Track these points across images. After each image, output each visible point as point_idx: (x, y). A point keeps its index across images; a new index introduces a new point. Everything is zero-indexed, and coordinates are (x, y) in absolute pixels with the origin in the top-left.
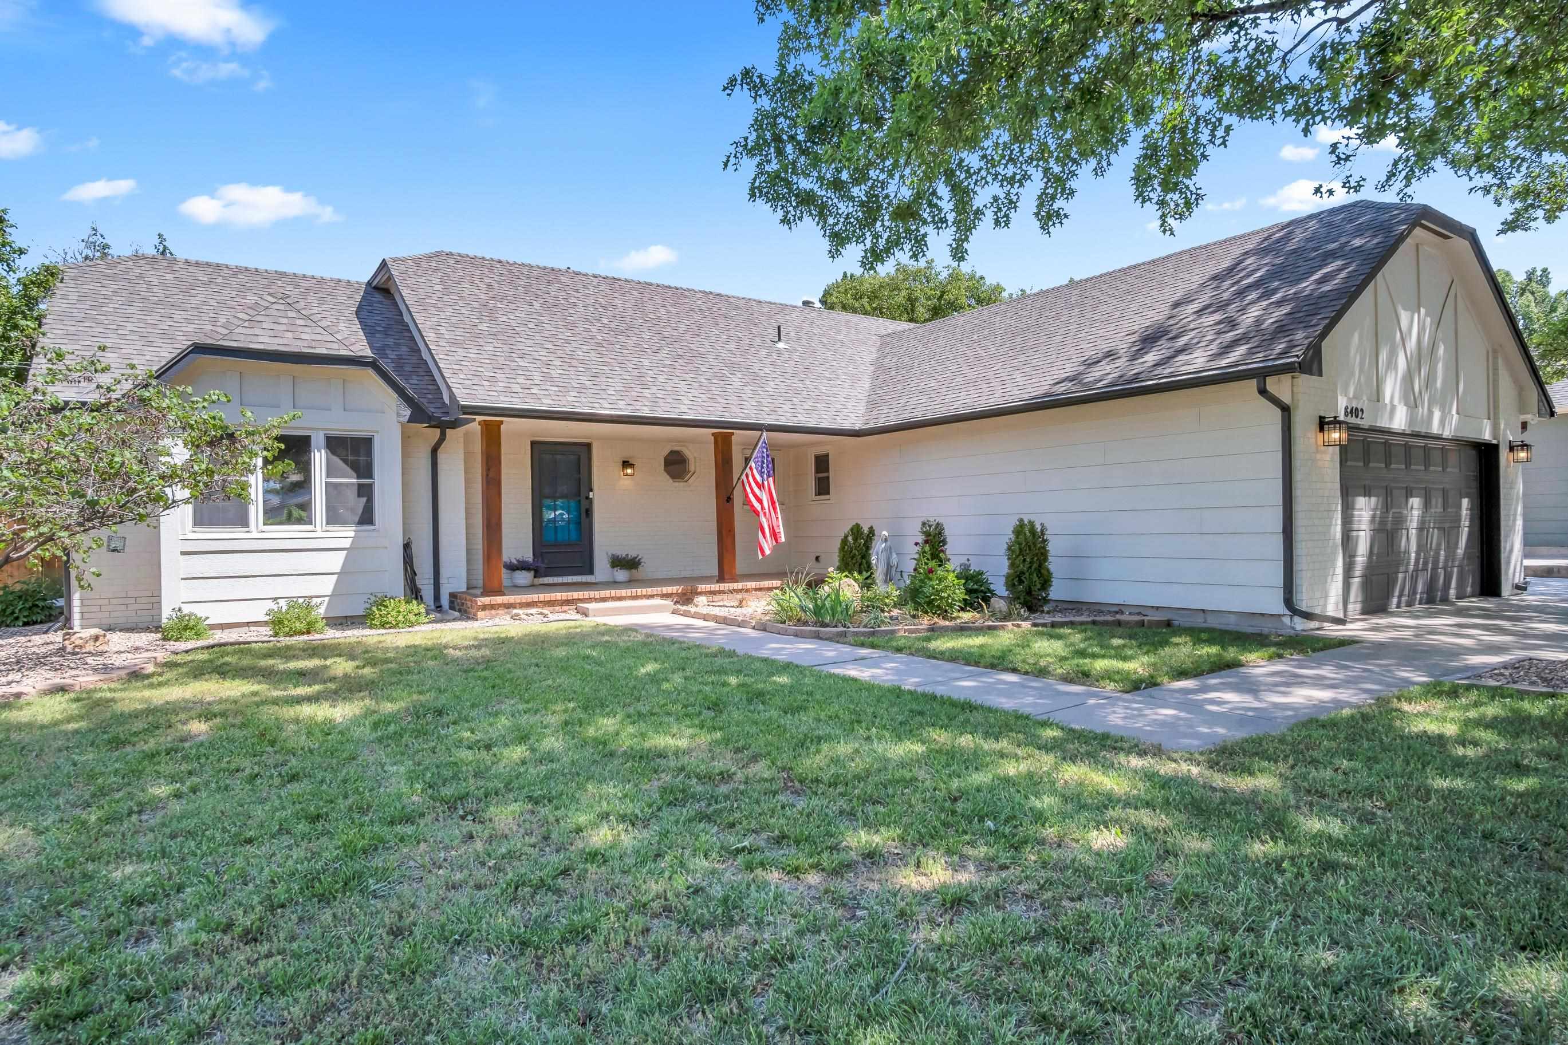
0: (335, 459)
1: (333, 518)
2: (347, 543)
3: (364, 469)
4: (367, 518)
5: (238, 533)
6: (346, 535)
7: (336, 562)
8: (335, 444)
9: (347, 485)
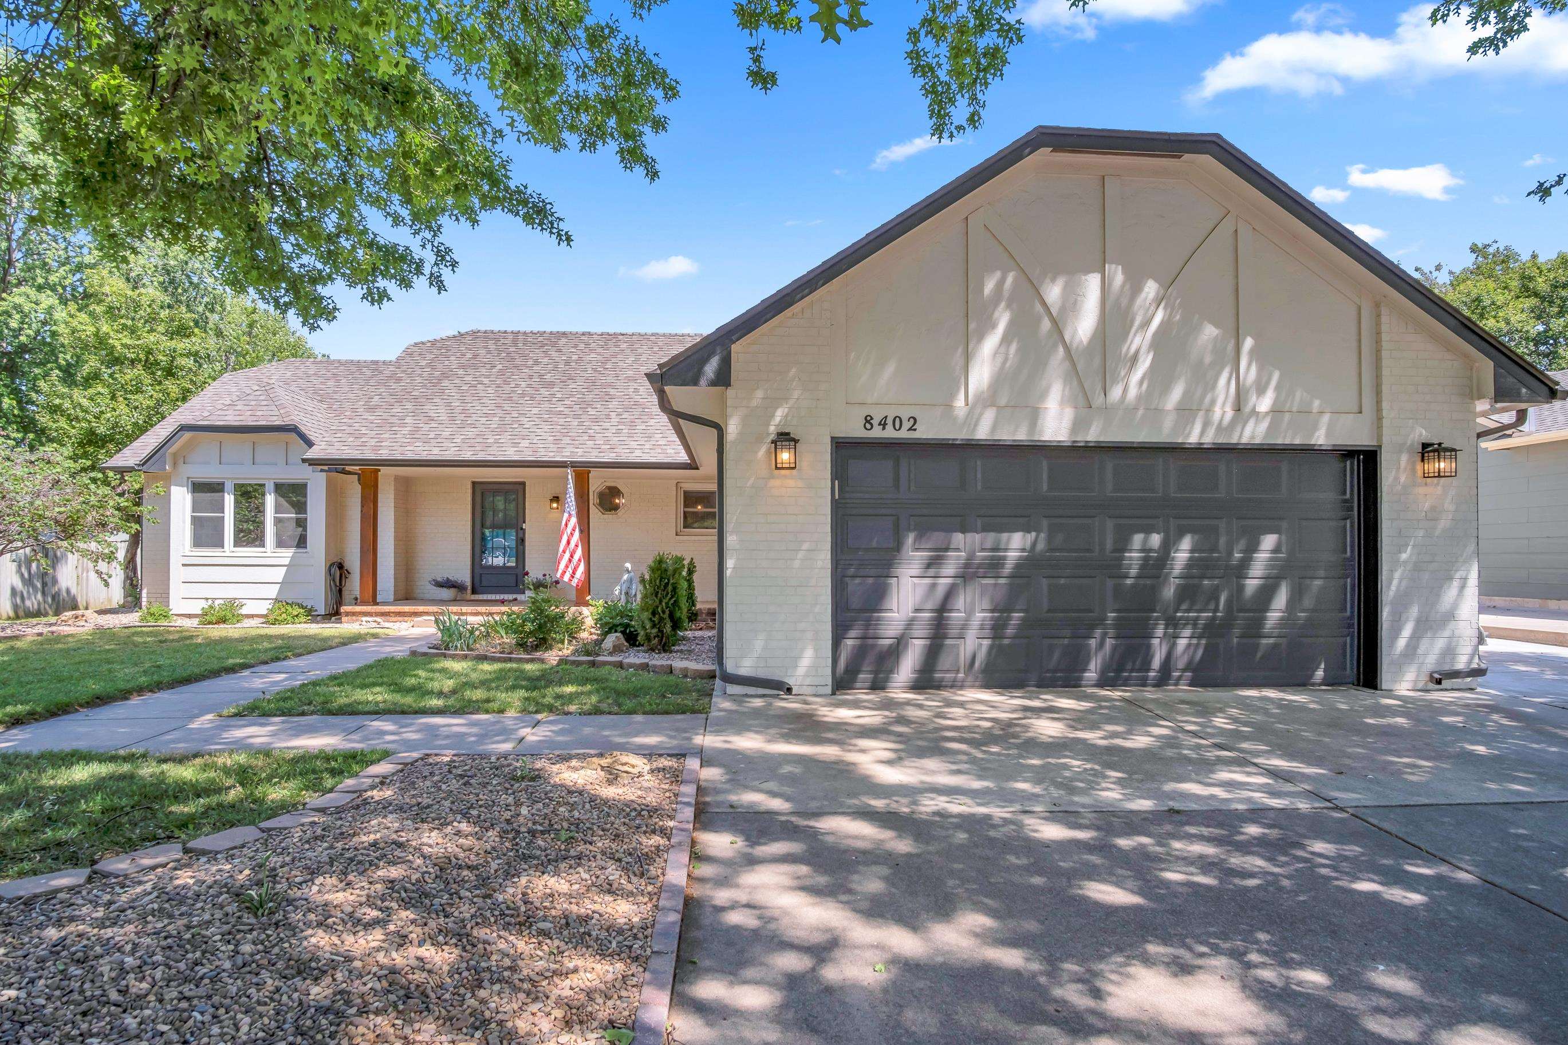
0: (282, 500)
1: (280, 544)
2: (287, 561)
3: (300, 507)
4: (302, 542)
5: (216, 552)
6: (286, 555)
7: (279, 574)
8: (280, 489)
9: (289, 519)
